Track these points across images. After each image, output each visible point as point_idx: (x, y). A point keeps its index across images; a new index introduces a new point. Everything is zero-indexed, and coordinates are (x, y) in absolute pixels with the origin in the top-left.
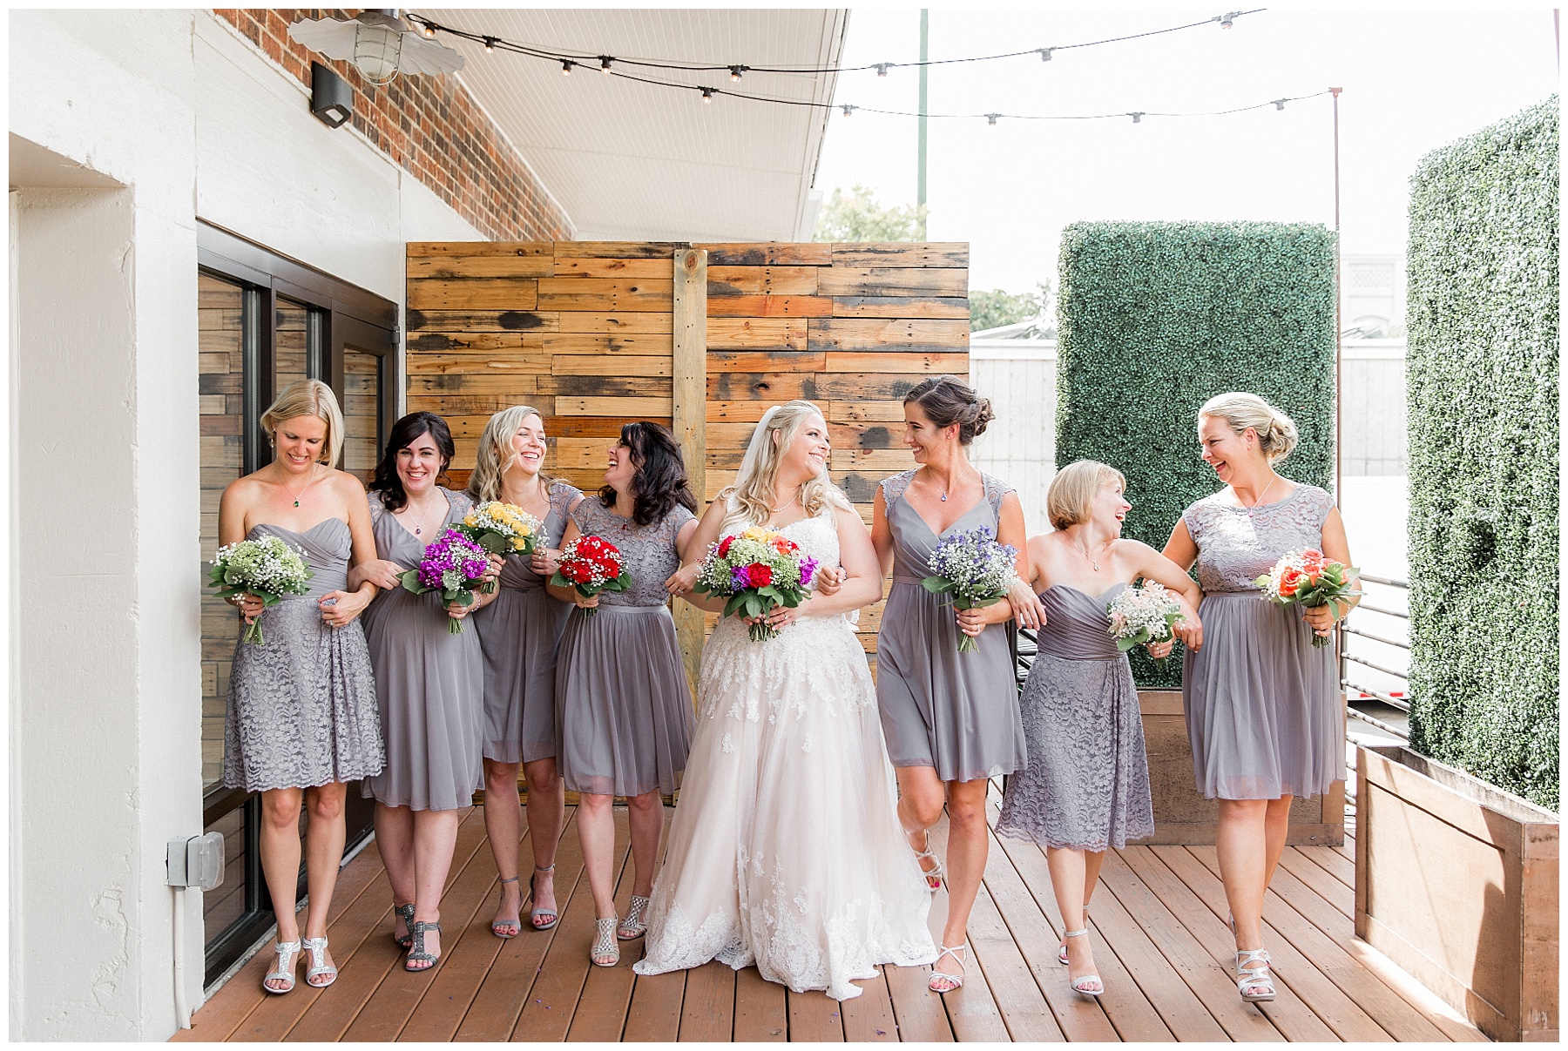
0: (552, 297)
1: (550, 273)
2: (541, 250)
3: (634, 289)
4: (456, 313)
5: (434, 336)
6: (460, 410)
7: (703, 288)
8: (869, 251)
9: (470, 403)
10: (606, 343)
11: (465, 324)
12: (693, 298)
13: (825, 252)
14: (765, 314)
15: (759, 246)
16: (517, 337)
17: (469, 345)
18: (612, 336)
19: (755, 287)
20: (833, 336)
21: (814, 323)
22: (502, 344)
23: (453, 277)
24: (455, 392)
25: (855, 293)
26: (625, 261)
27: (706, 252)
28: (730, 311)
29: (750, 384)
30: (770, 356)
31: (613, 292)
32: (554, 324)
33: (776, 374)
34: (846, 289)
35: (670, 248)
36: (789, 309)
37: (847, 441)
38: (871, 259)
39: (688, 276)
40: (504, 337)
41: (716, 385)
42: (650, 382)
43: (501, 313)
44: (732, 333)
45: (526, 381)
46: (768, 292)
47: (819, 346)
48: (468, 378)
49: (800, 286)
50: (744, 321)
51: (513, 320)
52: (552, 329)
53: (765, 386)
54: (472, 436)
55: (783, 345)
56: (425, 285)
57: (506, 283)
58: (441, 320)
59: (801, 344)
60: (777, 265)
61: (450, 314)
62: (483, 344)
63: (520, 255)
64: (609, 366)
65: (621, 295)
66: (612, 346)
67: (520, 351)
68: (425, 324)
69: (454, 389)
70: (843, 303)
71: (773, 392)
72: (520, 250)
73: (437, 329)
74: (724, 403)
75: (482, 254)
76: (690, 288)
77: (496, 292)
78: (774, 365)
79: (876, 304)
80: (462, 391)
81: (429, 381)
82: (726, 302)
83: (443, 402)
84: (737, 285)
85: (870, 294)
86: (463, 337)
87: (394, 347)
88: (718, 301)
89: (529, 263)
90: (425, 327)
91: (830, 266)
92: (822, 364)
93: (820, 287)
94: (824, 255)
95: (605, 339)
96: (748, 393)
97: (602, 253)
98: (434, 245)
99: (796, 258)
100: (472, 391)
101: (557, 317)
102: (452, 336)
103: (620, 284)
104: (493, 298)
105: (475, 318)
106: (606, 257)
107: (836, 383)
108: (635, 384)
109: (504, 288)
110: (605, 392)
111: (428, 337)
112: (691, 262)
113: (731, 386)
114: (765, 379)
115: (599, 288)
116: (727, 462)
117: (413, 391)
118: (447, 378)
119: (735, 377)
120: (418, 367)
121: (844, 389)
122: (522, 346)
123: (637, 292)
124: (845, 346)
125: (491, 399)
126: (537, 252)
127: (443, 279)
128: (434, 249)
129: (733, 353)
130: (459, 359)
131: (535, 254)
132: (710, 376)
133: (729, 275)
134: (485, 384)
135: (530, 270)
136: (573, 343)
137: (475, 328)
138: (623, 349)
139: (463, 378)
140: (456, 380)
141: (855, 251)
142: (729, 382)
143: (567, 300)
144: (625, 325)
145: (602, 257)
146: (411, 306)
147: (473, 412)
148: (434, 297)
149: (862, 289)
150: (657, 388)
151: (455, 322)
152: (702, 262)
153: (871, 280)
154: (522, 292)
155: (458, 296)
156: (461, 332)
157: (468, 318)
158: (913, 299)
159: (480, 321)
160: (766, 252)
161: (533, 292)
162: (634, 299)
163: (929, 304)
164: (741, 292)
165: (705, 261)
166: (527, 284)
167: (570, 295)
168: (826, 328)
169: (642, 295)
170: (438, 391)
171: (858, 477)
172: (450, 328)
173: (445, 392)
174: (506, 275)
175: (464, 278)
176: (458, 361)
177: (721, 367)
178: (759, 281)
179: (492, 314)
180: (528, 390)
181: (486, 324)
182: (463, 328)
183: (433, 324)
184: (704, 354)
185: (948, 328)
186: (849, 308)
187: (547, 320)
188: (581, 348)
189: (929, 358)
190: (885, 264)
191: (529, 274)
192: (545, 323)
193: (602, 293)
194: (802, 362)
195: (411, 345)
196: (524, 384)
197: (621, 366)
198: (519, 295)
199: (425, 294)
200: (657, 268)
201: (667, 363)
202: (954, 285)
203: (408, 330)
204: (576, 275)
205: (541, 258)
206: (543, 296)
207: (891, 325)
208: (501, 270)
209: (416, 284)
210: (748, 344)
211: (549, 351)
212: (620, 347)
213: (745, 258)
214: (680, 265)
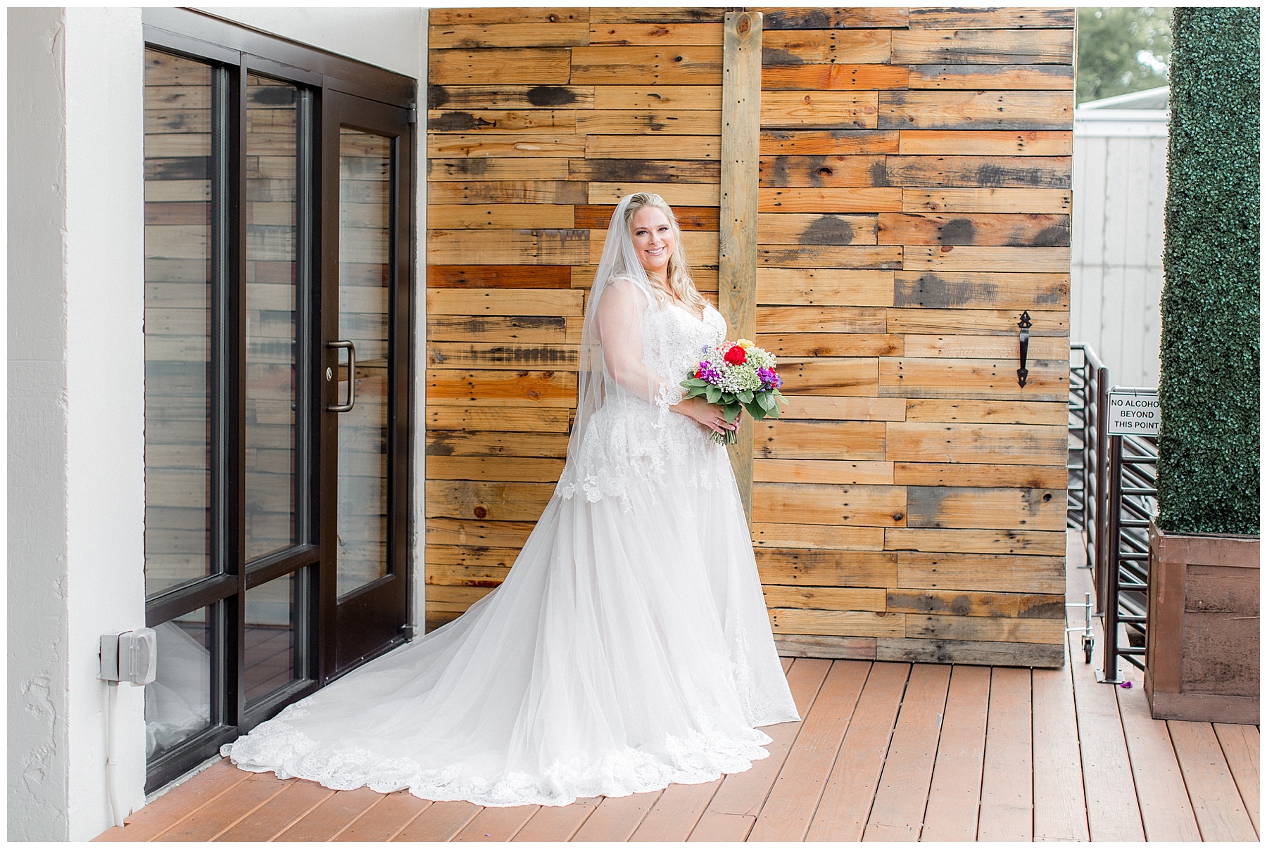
0: (587, 68)
1: (585, 41)
2: (575, 15)
3: (679, 59)
4: (481, 89)
5: (457, 114)
6: (485, 198)
7: (757, 57)
8: (953, 10)
9: (496, 190)
10: (646, 121)
11: (490, 100)
12: (745, 69)
13: (901, 12)
14: (828, 85)
15: (822, 8)
16: (547, 115)
17: (495, 125)
18: (654, 113)
19: (818, 55)
20: (909, 111)
21: (886, 96)
22: (531, 122)
23: (478, 48)
24: (479, 178)
25: (936, 60)
26: (669, 27)
27: (761, 15)
28: (788, 83)
29: (810, 168)
30: (833, 135)
31: (655, 62)
32: (589, 99)
33: (841, 157)
34: (924, 56)
35: (720, 14)
36: (857, 80)
37: (922, 236)
38: (956, 20)
39: (740, 42)
40: (533, 115)
41: (770, 170)
42: (695, 165)
43: (530, 88)
44: (791, 109)
45: (557, 165)
46: (833, 61)
47: (891, 123)
48: (493, 161)
49: (871, 53)
50: (803, 95)
51: (544, 96)
52: (586, 106)
53: (828, 171)
54: (498, 227)
55: (849, 121)
56: (449, 57)
57: (537, 54)
58: (465, 97)
59: (870, 121)
60: (844, 28)
61: (474, 89)
62: (510, 123)
63: (552, 21)
64: (651, 148)
65: (665, 66)
66: (653, 125)
67: (551, 131)
68: (448, 101)
69: (477, 174)
70: (921, 73)
71: (837, 176)
72: (552, 15)
73: (460, 106)
74: (779, 190)
75: (511, 21)
76: (741, 56)
77: (524, 64)
78: (840, 146)
79: (959, 74)
80: (487, 176)
81: (452, 166)
82: (783, 72)
83: (466, 188)
84: (796, 53)
85: (953, 62)
86: (489, 116)
87: (412, 127)
88: (775, 72)
89: (561, 30)
90: (448, 104)
91: (907, 28)
92: (895, 144)
93: (894, 54)
94: (900, 15)
95: (644, 117)
96: (808, 179)
97: (643, 18)
98: (459, 12)
99: (865, 19)
100: (498, 176)
101: (592, 91)
102: (477, 114)
103: (663, 53)
104: (521, 70)
105: (503, 93)
106: (648, 22)
107: (911, 167)
108: (678, 169)
109: (534, 59)
110: (645, 178)
111: (450, 115)
112: (743, 27)
113: (788, 171)
114: (828, 163)
115: (638, 57)
116: (781, 259)
117: (436, 176)
118: (470, 161)
119: (793, 160)
120: (440, 150)
121: (920, 174)
122: (553, 125)
123: (682, 63)
124: (923, 124)
125: (519, 186)
126: (571, 17)
127: (468, 49)
128: (459, 15)
129: (790, 133)
130: (483, 140)
131: (569, 20)
132: (763, 159)
133: (788, 41)
134: (512, 169)
135: (563, 38)
136: (609, 121)
137: (501, 105)
138: (665, 129)
139: (489, 162)
140: (481, 164)
141: (937, 10)
142: (786, 166)
143: (604, 72)
144: (667, 100)
145: (643, 22)
146: (433, 81)
147: (499, 200)
148: (459, 69)
149: (943, 56)
150: (702, 173)
151: (480, 98)
152: (757, 25)
153: (955, 44)
154: (553, 64)
155: (483, 69)
156: (486, 109)
157: (495, 93)
158: (1005, 67)
159: (508, 97)
160: (832, 14)
161: (565, 63)
162: (679, 71)
163: (1025, 73)
164: (802, 61)
165: (760, 25)
166: (559, 54)
167: (607, 67)
168: (900, 103)
169: (687, 66)
170: (461, 177)
171: (935, 278)
172: (475, 105)
173: (469, 177)
174: (536, 44)
175: (491, 49)
176: (483, 142)
177: (776, 148)
178: (822, 48)
179: (520, 89)
180: (559, 175)
181: (514, 100)
182: (488, 105)
183: (456, 101)
184: (757, 133)
185: (1046, 101)
186: (928, 79)
187: (582, 95)
188: (618, 127)
189: (1023, 138)
190: (972, 26)
191: (561, 42)
192: (579, 98)
193: (642, 64)
194: (871, 143)
195: (432, 124)
196: (555, 168)
197: (663, 148)
198: (550, 67)
199: (448, 67)
200: (705, 33)
201: (714, 144)
202: (1056, 50)
203: (430, 107)
204: (614, 43)
205: (575, 24)
206: (577, 68)
207: (978, 98)
208: (531, 38)
209: (439, 56)
210: (807, 121)
211: (582, 130)
212: (662, 125)
213: (806, 21)
214: (731, 30)
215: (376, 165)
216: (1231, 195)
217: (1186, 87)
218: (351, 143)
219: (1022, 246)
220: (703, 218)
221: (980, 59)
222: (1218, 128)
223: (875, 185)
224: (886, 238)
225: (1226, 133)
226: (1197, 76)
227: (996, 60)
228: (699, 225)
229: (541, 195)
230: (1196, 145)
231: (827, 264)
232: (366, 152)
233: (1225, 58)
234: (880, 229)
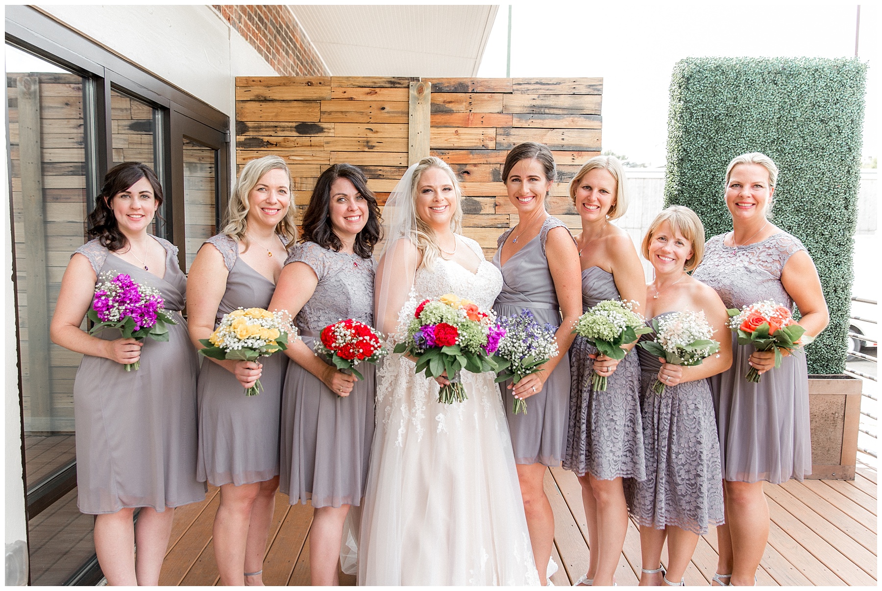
0: (330, 113)
1: (329, 97)
2: (322, 82)
3: (383, 109)
4: (268, 124)
5: (254, 139)
7: (428, 108)
8: (537, 83)
10: (365, 144)
11: (274, 131)
12: (421, 114)
13: (508, 84)
14: (468, 124)
15: (464, 80)
16: (307, 140)
17: (276, 145)
18: (369, 139)
19: (462, 107)
20: (512, 140)
21: (500, 131)
22: (297, 144)
23: (266, 100)
25: (527, 112)
26: (377, 90)
27: (430, 83)
28: (446, 123)
29: (459, 171)
30: (471, 153)
31: (369, 110)
32: (331, 131)
33: (475, 165)
34: (522, 109)
35: (407, 81)
38: (538, 89)
39: (418, 99)
40: (299, 139)
42: (393, 169)
43: (297, 124)
44: (447, 137)
45: (313, 168)
46: (470, 111)
47: (503, 146)
49: (490, 107)
50: (454, 130)
51: (304, 128)
52: (330, 135)
53: (468, 173)
55: (480, 145)
56: (248, 105)
57: (301, 104)
58: (258, 128)
59: (492, 145)
60: (477, 93)
61: (264, 124)
62: (285, 144)
63: (309, 85)
64: (368, 159)
65: (375, 112)
66: (369, 146)
67: (309, 149)
68: (248, 131)
70: (519, 118)
71: (473, 176)
72: (309, 82)
73: (255, 134)
75: (284, 85)
76: (419, 107)
78: (473, 159)
79: (541, 119)
82: (443, 117)
84: (450, 106)
85: (537, 112)
86: (272, 140)
87: (227, 144)
88: (438, 117)
89: (315, 91)
90: (248, 133)
91: (512, 93)
93: (505, 107)
94: (507, 86)
95: (364, 141)
97: (362, 84)
98: (253, 79)
99: (489, 88)
101: (333, 126)
102: (266, 139)
103: (374, 105)
104: (291, 113)
105: (281, 127)
106: (365, 87)
108: (383, 171)
109: (298, 107)
111: (250, 139)
112: (420, 90)
114: (468, 168)
115: (360, 107)
120: (244, 159)
122: (311, 146)
123: (385, 111)
126: (320, 83)
127: (260, 101)
128: (253, 81)
129: (447, 151)
131: (319, 85)
133: (445, 99)
135: (316, 95)
136: (343, 143)
137: (280, 134)
138: (376, 148)
141: (528, 84)
143: (340, 115)
144: (377, 132)
145: (363, 87)
146: (239, 119)
148: (254, 113)
149: (532, 109)
150: (397, 173)
151: (267, 129)
152: (428, 91)
153: (538, 102)
154: (310, 110)
155: (268, 112)
156: (271, 136)
157: (276, 127)
158: (566, 116)
159: (284, 129)
160: (470, 84)
161: (317, 110)
162: (383, 115)
163: (576, 119)
164: (453, 110)
165: (430, 90)
166: (313, 104)
167: (342, 112)
168: (508, 135)
169: (388, 112)
172: (264, 133)
174: (300, 98)
175: (273, 101)
178: (464, 103)
179: (291, 124)
180: (315, 174)
181: (287, 130)
182: (272, 133)
183: (253, 131)
184: (429, 151)
185: (588, 134)
186: (524, 122)
187: (327, 128)
188: (347, 147)
189: (575, 155)
190: (547, 92)
191: (314, 98)
192: (326, 130)
193: (362, 111)
194: (492, 157)
195: (239, 144)
196: (312, 170)
197: (375, 159)
198: (309, 112)
199: (248, 111)
200: (398, 94)
201: (404, 157)
202: (593, 106)
203: (237, 134)
204: (345, 98)
205: (323, 87)
206: (324, 112)
207: (550, 132)
208: (297, 95)
209: (242, 104)
210: (457, 145)
211: (328, 148)
212: (374, 146)
213: (455, 88)
214: (413, 92)
215: (206, 168)
216: (709, 185)
217: (685, 123)
218: (189, 153)
219: (574, 214)
221: (552, 111)
222: (702, 146)
223: (494, 181)
224: (500, 210)
225: (706, 149)
226: (691, 117)
227: (560, 112)
229: (304, 185)
230: (690, 156)
232: (200, 160)
233: (706, 107)
234: (496, 205)
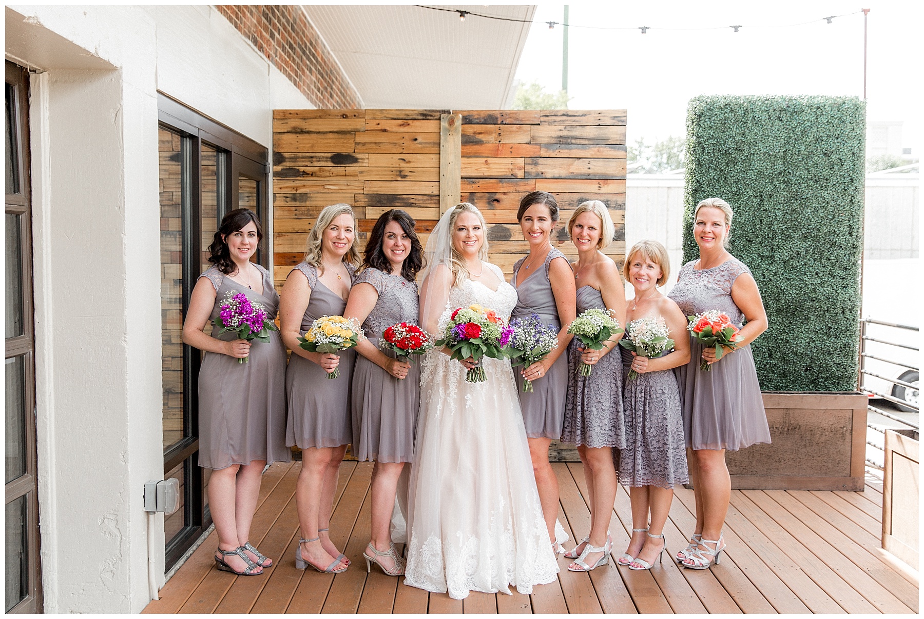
0: (364, 144)
1: (363, 129)
2: (357, 114)
3: (416, 140)
4: (304, 155)
5: (290, 169)
6: (307, 215)
7: (459, 139)
8: (563, 115)
9: (313, 211)
10: (398, 173)
11: (309, 161)
12: (452, 145)
13: (536, 115)
14: (497, 154)
15: (494, 112)
16: (342, 169)
17: (312, 175)
18: (402, 169)
19: (491, 138)
20: (540, 169)
21: (528, 161)
22: (333, 174)
23: (302, 132)
24: (303, 204)
25: (555, 142)
26: (410, 122)
27: (461, 116)
28: (476, 153)
29: (488, 199)
30: (500, 182)
31: (402, 141)
32: (365, 161)
33: (504, 193)
34: (549, 139)
35: (438, 114)
38: (565, 120)
39: (449, 131)
40: (334, 169)
42: (425, 198)
43: (332, 154)
44: (477, 167)
45: (348, 197)
46: (500, 141)
47: (531, 175)
48: (312, 195)
49: (519, 137)
50: (484, 160)
51: (340, 159)
52: (364, 165)
53: (497, 201)
55: (509, 174)
56: (285, 136)
57: (336, 136)
58: (294, 159)
59: (520, 174)
60: (506, 124)
61: (300, 155)
62: (321, 174)
63: (344, 118)
64: (401, 188)
65: (407, 143)
66: (402, 175)
67: (344, 178)
68: (285, 161)
69: (302, 202)
70: (547, 148)
71: (502, 204)
72: (344, 114)
73: (292, 164)
76: (450, 138)
77: (329, 141)
78: (503, 187)
79: (568, 149)
80: (308, 203)
81: (287, 197)
82: (473, 147)
83: (296, 210)
84: (480, 137)
85: (564, 143)
86: (308, 169)
87: (266, 175)
88: (468, 147)
89: (350, 123)
90: (285, 163)
91: (539, 124)
92: (533, 186)
93: (533, 138)
94: (535, 118)
95: (397, 171)
96: (487, 205)
97: (395, 117)
98: (291, 112)
99: (517, 119)
100: (314, 203)
101: (367, 157)
102: (302, 169)
103: (406, 136)
104: (327, 145)
105: (316, 157)
106: (398, 119)
108: (416, 200)
109: (334, 138)
110: (397, 204)
111: (286, 169)
112: (451, 122)
113: (476, 201)
114: (498, 196)
115: (393, 138)
117: (279, 203)
118: (298, 195)
119: (479, 195)
120: (281, 188)
122: (346, 175)
123: (418, 141)
124: (548, 176)
126: (355, 116)
127: (296, 133)
128: (290, 114)
129: (477, 180)
130: (306, 183)
131: (353, 117)
132: (463, 194)
133: (475, 130)
134: (322, 199)
135: (350, 127)
136: (377, 173)
137: (316, 164)
138: (408, 177)
139: (309, 195)
140: (304, 197)
141: (555, 115)
142: (475, 198)
143: (374, 146)
144: (409, 162)
145: (395, 119)
146: (276, 150)
148: (290, 144)
149: (559, 140)
150: (429, 202)
151: (303, 160)
152: (458, 122)
153: (565, 133)
154: (345, 141)
155: (305, 144)
156: (307, 166)
157: (312, 157)
158: (591, 146)
159: (319, 159)
160: (499, 116)
161: (352, 141)
162: (416, 146)
163: (601, 149)
164: (483, 141)
165: (460, 122)
166: (348, 136)
167: (376, 143)
168: (536, 164)
169: (421, 143)
170: (293, 204)
172: (301, 164)
173: (298, 204)
174: (335, 130)
175: (309, 132)
176: (305, 184)
177: (470, 189)
178: (494, 135)
179: (326, 155)
181: (323, 161)
182: (308, 164)
183: (290, 161)
184: (459, 180)
185: (613, 164)
186: (551, 151)
188: (382, 177)
189: (601, 183)
190: (574, 124)
191: (349, 130)
192: (360, 160)
193: (395, 142)
194: (520, 186)
195: (276, 174)
196: (347, 199)
197: (408, 188)
198: (344, 143)
199: (285, 142)
200: (430, 126)
201: (436, 186)
202: (617, 137)
203: (275, 165)
204: (379, 130)
205: (357, 120)
206: (359, 144)
207: (577, 162)
208: (332, 127)
209: (279, 136)
210: (486, 174)
211: (362, 178)
212: (406, 176)
213: (485, 120)
214: (444, 124)
218: (243, 184)
220: (430, 226)
228: (427, 230)
231: (498, 251)
